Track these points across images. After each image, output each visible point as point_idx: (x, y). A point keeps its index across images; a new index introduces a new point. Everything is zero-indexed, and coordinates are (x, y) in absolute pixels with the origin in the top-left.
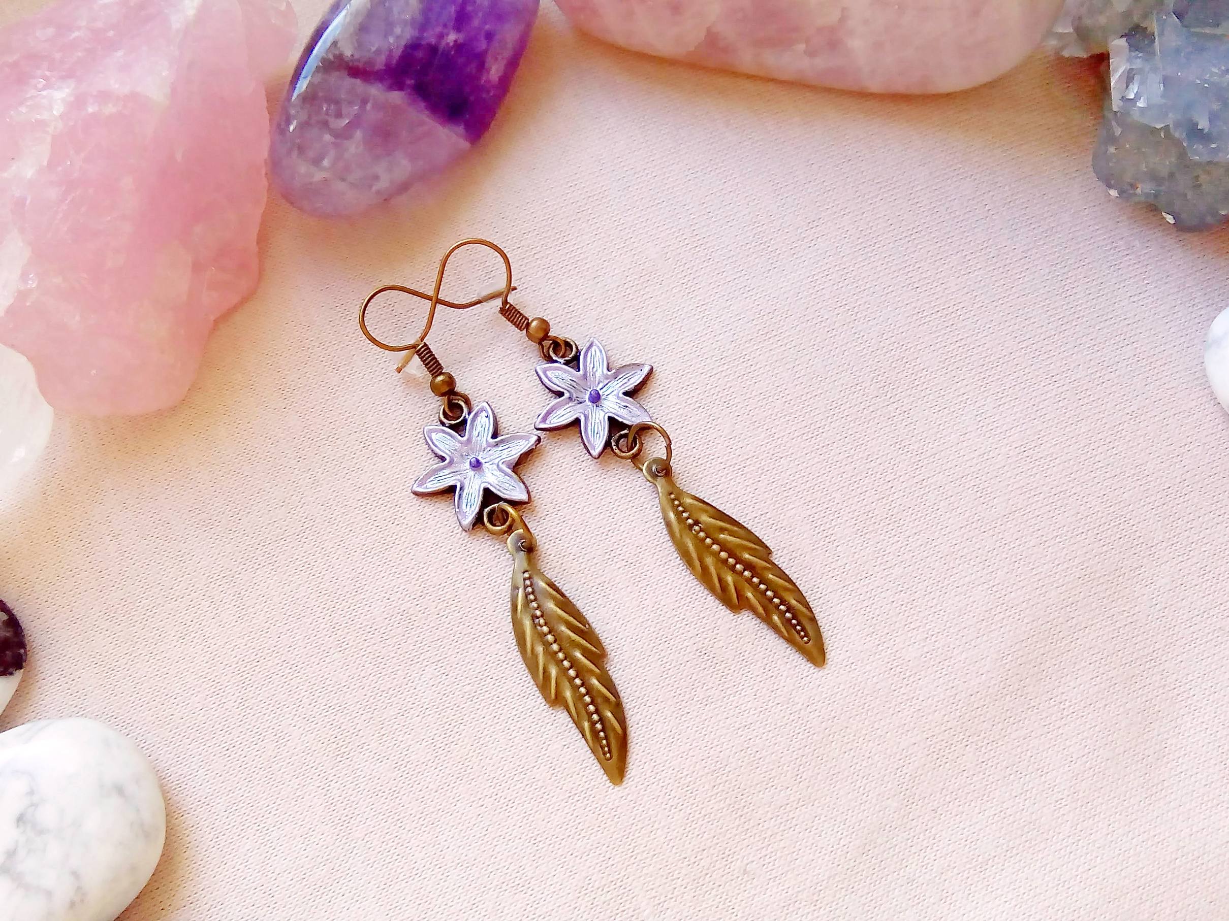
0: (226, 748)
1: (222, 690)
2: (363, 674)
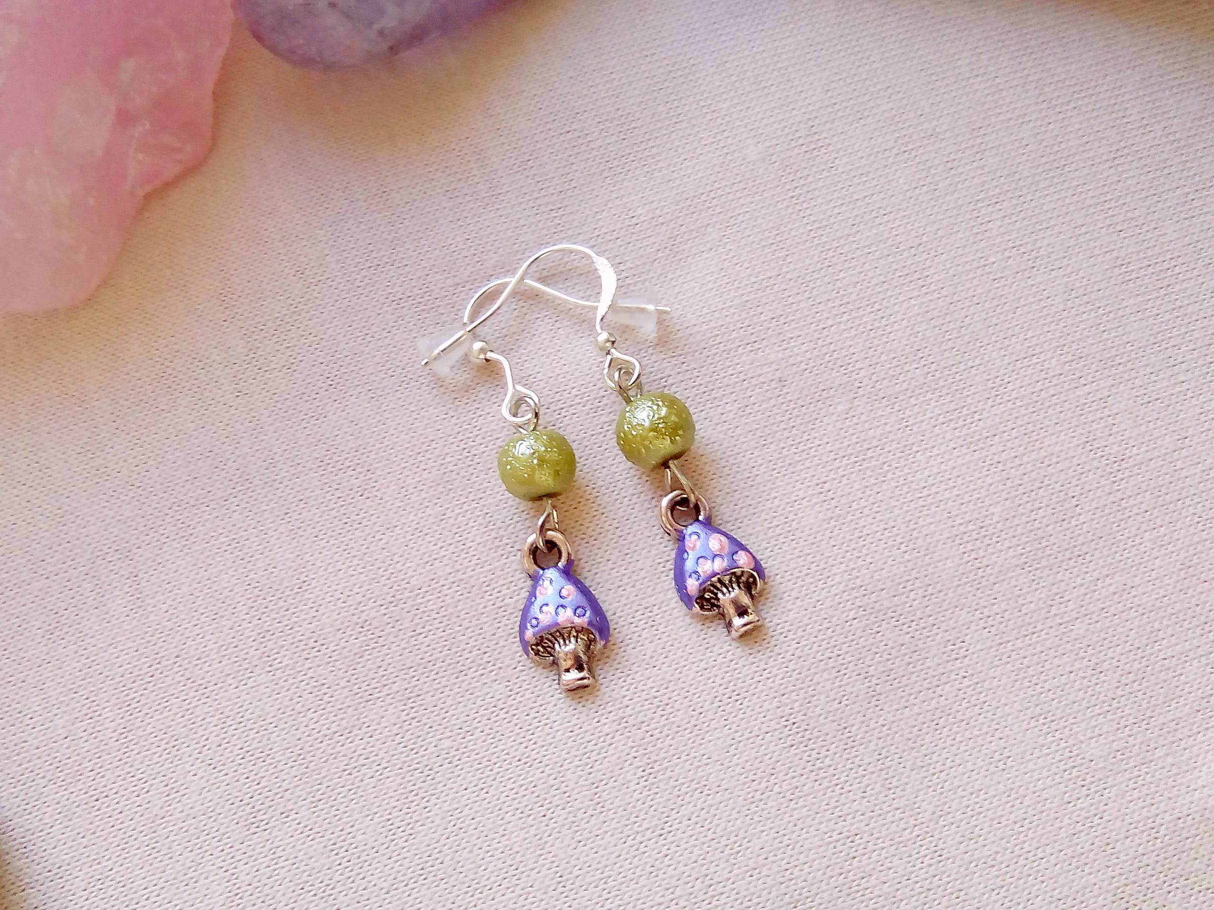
0: (95, 798)
1: (97, 713)
2: (298, 707)
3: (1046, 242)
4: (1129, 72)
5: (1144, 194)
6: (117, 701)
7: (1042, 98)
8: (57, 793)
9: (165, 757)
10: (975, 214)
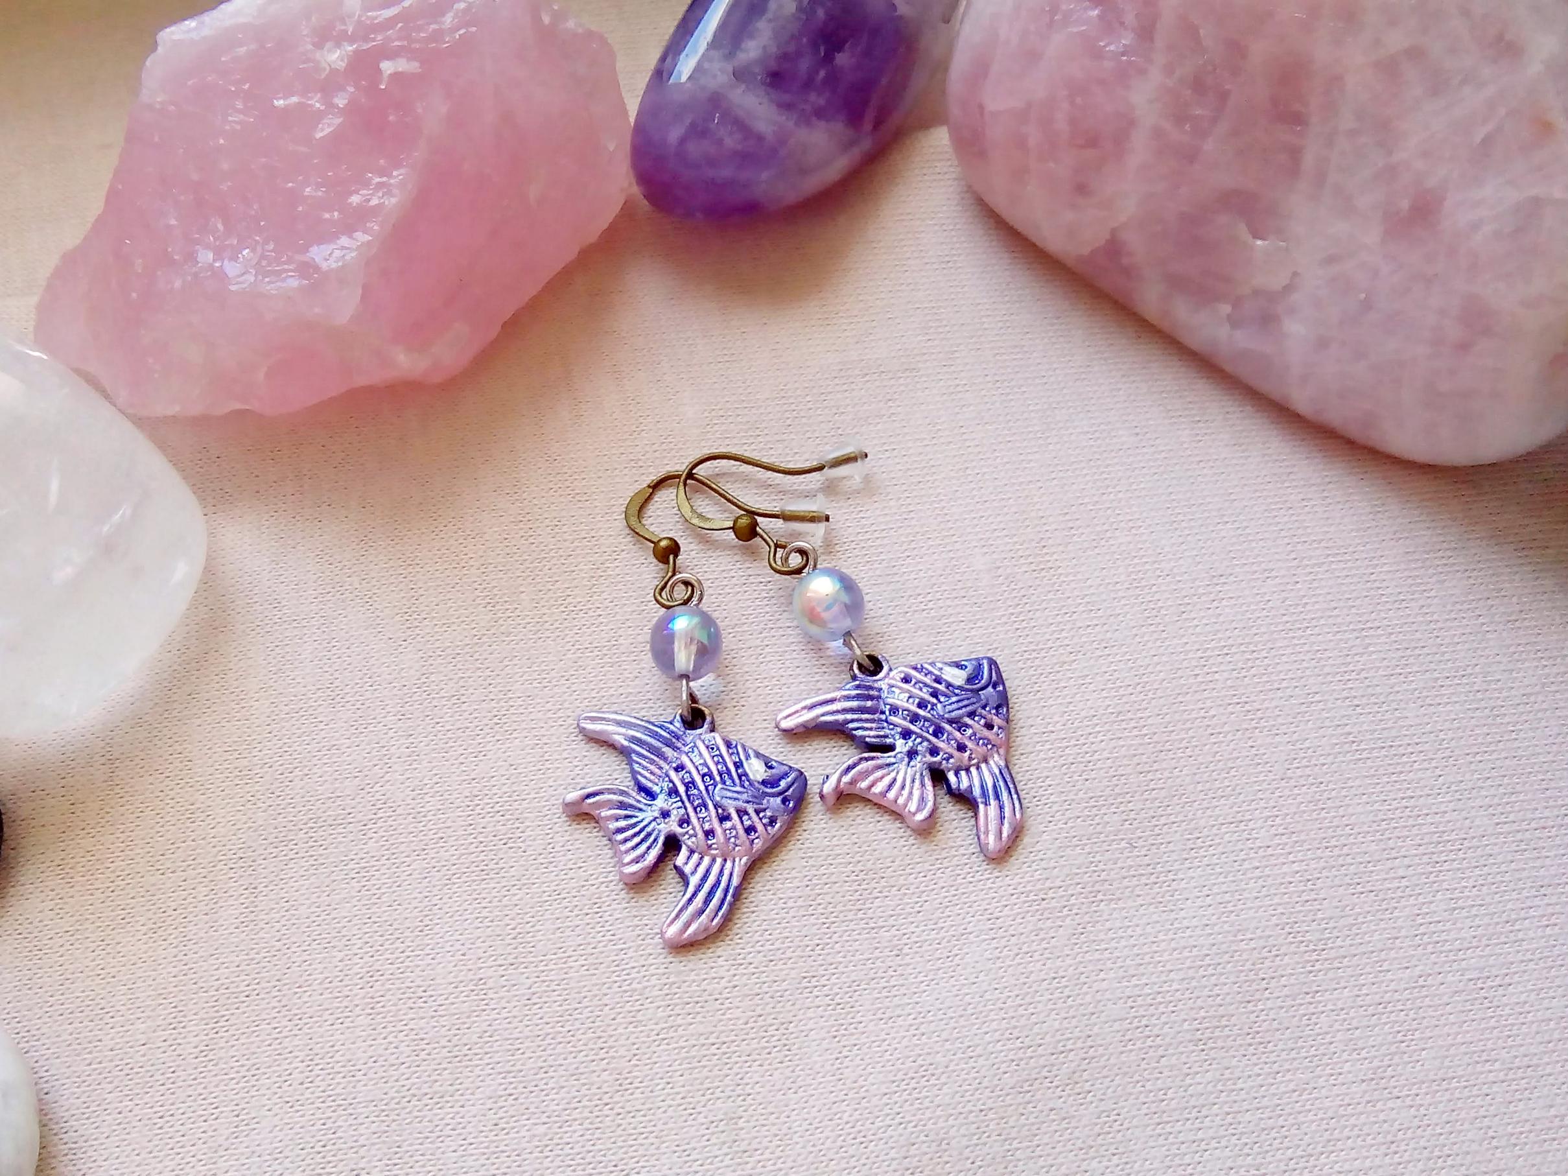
3: (1274, 703)
4: (1393, 543)
5: (1389, 671)
6: (205, 1016)
7: (1293, 556)
8: (121, 1102)
9: (241, 1085)
10: (1202, 662)
